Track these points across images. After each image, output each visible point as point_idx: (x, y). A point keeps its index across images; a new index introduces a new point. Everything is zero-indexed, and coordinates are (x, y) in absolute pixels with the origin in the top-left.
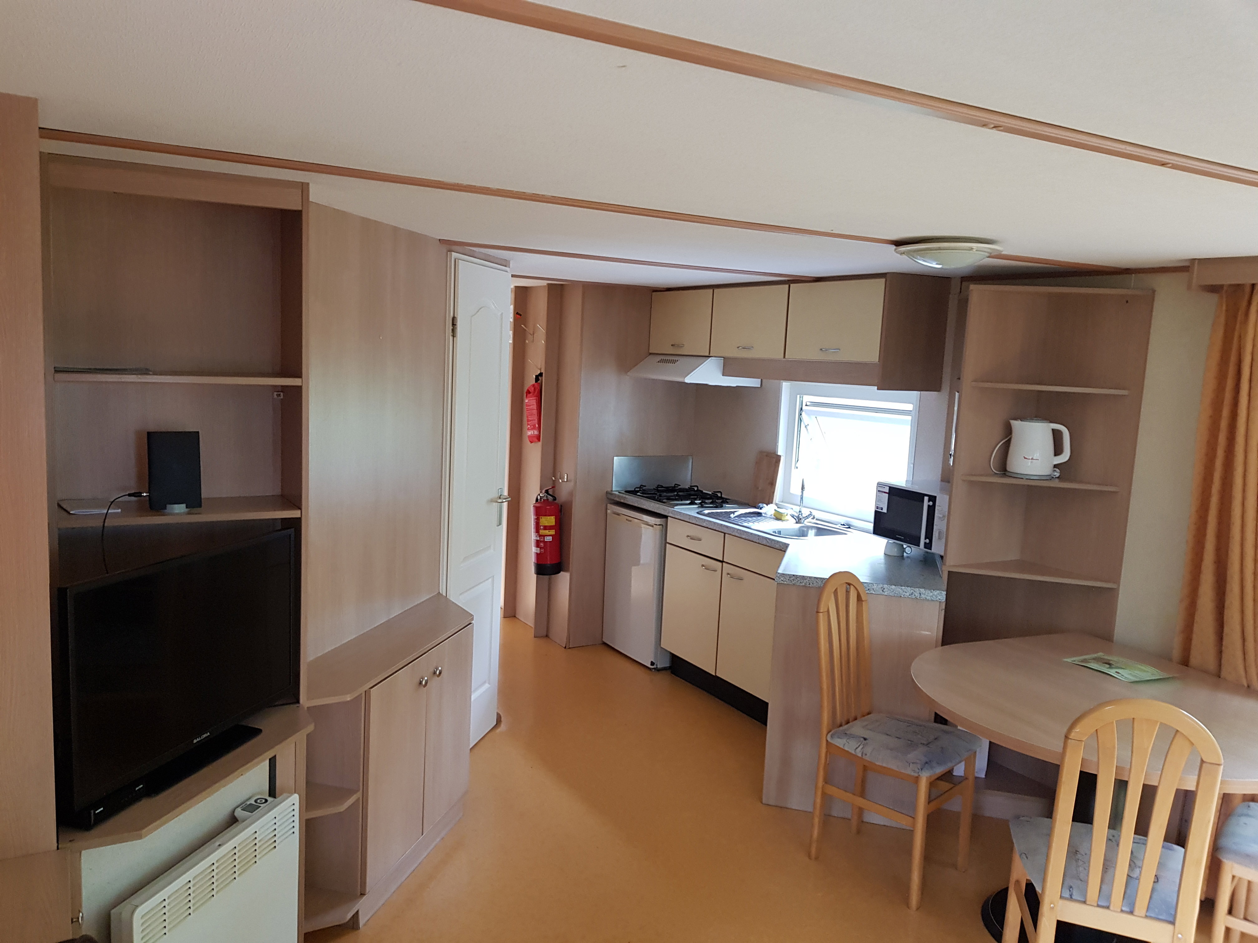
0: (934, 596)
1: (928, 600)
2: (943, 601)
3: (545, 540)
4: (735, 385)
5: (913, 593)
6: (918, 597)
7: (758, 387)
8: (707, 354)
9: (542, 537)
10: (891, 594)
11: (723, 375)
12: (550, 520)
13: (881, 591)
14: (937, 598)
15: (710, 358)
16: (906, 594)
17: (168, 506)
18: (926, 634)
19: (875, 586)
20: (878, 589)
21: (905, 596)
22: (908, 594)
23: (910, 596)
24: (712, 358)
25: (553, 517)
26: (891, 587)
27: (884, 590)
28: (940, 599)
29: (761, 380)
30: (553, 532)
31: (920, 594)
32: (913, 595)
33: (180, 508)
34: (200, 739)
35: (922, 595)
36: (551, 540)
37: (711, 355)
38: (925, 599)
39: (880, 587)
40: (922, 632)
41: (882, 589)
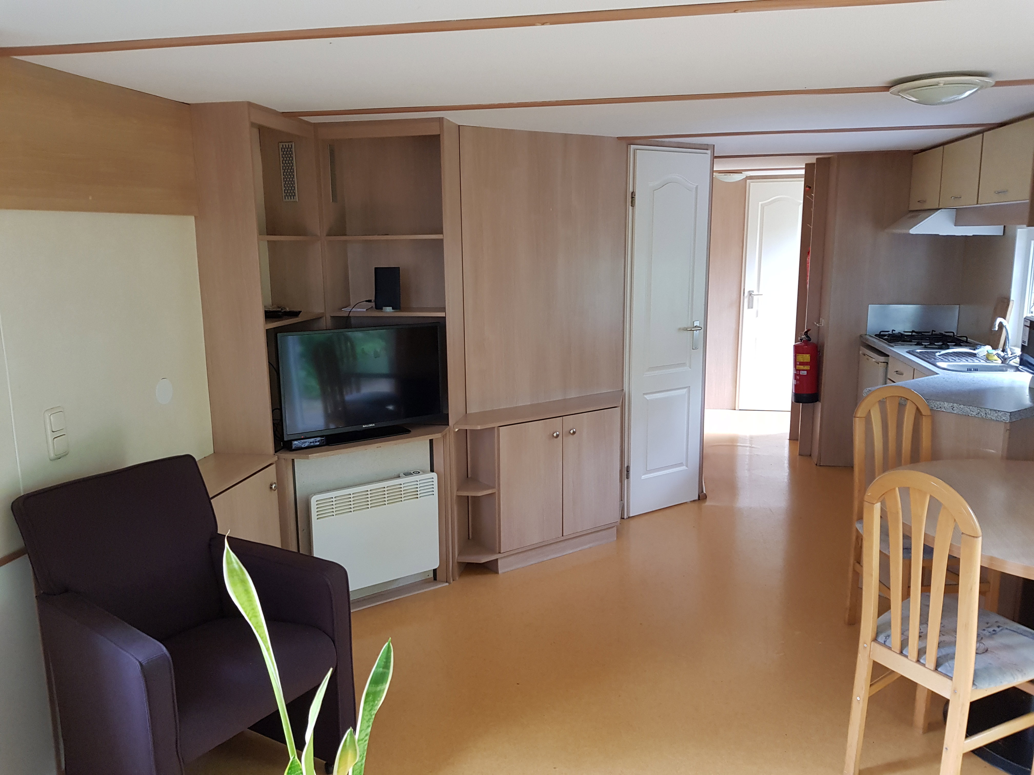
0: (999, 417)
1: (994, 420)
2: (1007, 422)
3: (801, 374)
4: (971, 235)
5: (979, 412)
6: (984, 417)
7: (999, 236)
8: (937, 207)
9: (798, 371)
10: (960, 413)
11: (955, 226)
12: (806, 358)
13: (951, 409)
14: (1002, 419)
15: (940, 210)
16: (973, 413)
17: (384, 308)
18: (992, 452)
19: (946, 405)
20: (948, 407)
21: (973, 415)
22: (974, 413)
23: (976, 416)
24: (942, 210)
25: (808, 355)
26: (960, 406)
27: (954, 409)
28: (1004, 420)
29: (1004, 227)
30: (808, 368)
31: (986, 414)
32: (980, 414)
33: (389, 309)
34: (367, 426)
35: (987, 415)
36: (806, 374)
37: (940, 207)
38: (990, 419)
39: (950, 406)
40: (987, 450)
41: (952, 407)
